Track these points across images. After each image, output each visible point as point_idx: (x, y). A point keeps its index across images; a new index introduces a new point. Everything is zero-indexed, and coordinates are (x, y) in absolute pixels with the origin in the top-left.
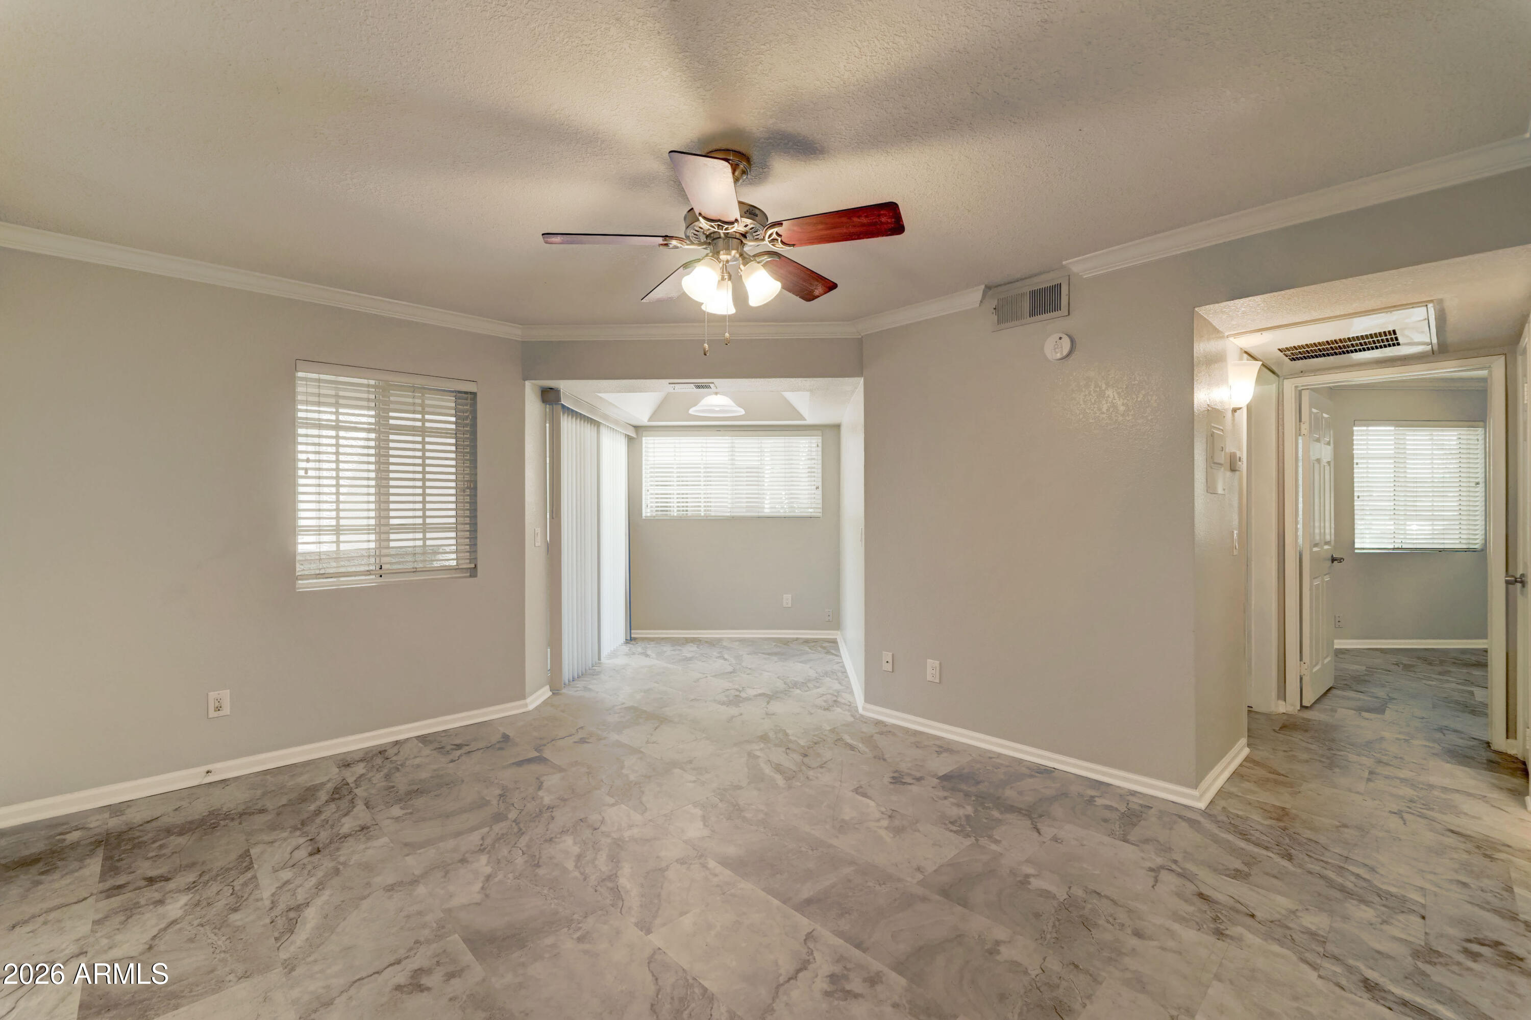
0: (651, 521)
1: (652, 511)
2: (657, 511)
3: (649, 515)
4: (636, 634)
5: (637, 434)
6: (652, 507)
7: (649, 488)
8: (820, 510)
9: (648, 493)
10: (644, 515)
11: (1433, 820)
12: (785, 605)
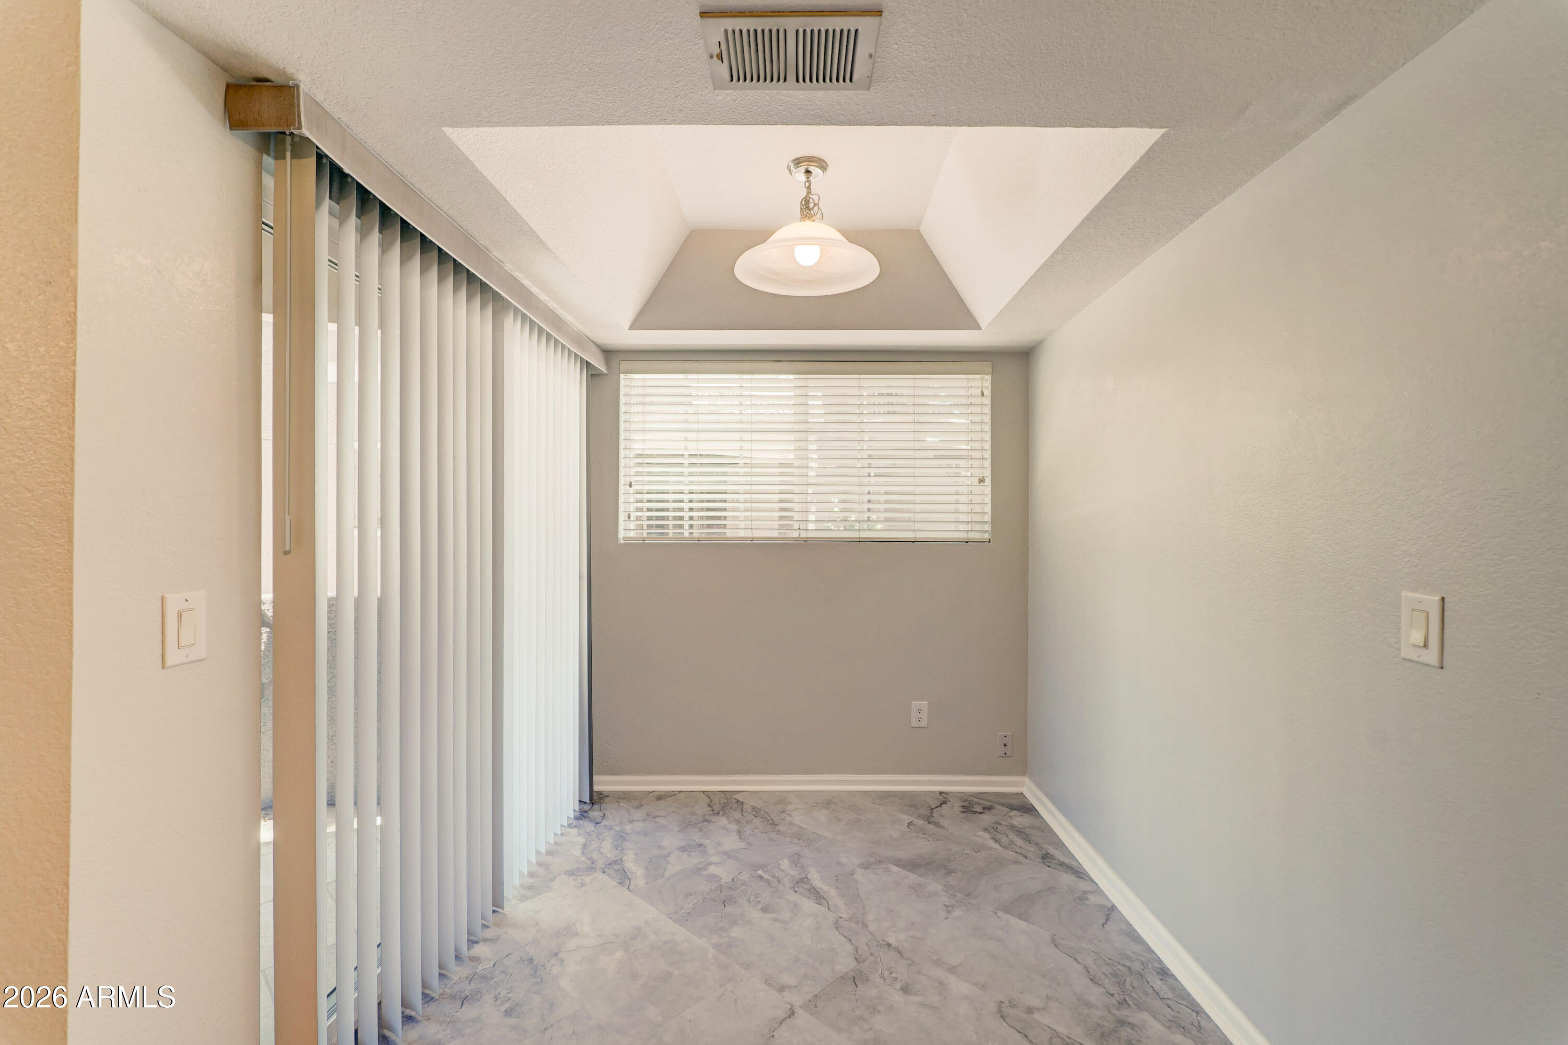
0: (638, 547)
1: (640, 527)
2: (650, 527)
3: (632, 534)
4: (603, 784)
5: (608, 363)
6: (638, 518)
7: (633, 479)
8: (988, 527)
9: (631, 490)
10: (621, 534)
12: (914, 723)
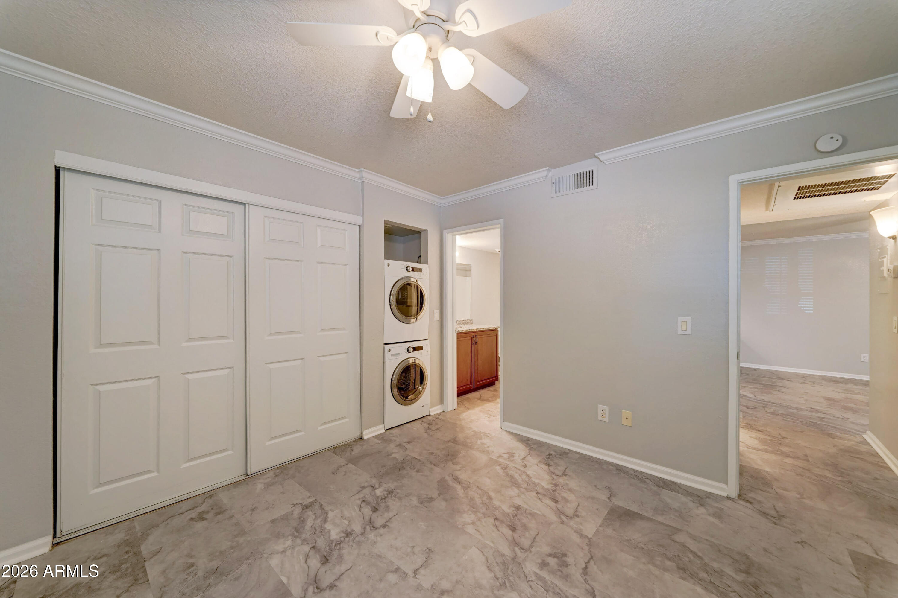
11: (768, 435)
